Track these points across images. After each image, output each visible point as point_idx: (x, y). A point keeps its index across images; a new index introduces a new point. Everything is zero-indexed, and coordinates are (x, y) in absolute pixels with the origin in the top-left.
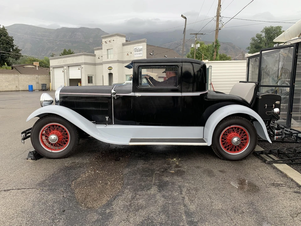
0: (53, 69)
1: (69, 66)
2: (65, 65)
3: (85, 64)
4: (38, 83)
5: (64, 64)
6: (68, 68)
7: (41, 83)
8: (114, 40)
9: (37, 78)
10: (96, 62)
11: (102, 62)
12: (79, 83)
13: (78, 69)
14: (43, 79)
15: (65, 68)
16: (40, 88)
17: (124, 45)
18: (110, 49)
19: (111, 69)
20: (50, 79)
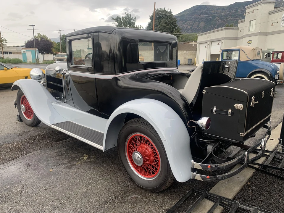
0: (199, 44)
1: (212, 42)
2: (209, 41)
3: (226, 38)
4: (185, 58)
5: (208, 39)
6: (211, 43)
7: (188, 58)
8: (258, 10)
9: (185, 53)
10: (238, 37)
11: (242, 36)
12: (217, 59)
13: (218, 44)
14: (190, 55)
15: (208, 43)
16: (187, 63)
17: (270, 13)
18: (252, 20)
19: (251, 43)
20: (196, 55)
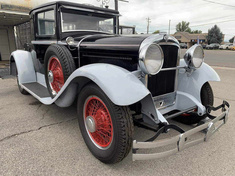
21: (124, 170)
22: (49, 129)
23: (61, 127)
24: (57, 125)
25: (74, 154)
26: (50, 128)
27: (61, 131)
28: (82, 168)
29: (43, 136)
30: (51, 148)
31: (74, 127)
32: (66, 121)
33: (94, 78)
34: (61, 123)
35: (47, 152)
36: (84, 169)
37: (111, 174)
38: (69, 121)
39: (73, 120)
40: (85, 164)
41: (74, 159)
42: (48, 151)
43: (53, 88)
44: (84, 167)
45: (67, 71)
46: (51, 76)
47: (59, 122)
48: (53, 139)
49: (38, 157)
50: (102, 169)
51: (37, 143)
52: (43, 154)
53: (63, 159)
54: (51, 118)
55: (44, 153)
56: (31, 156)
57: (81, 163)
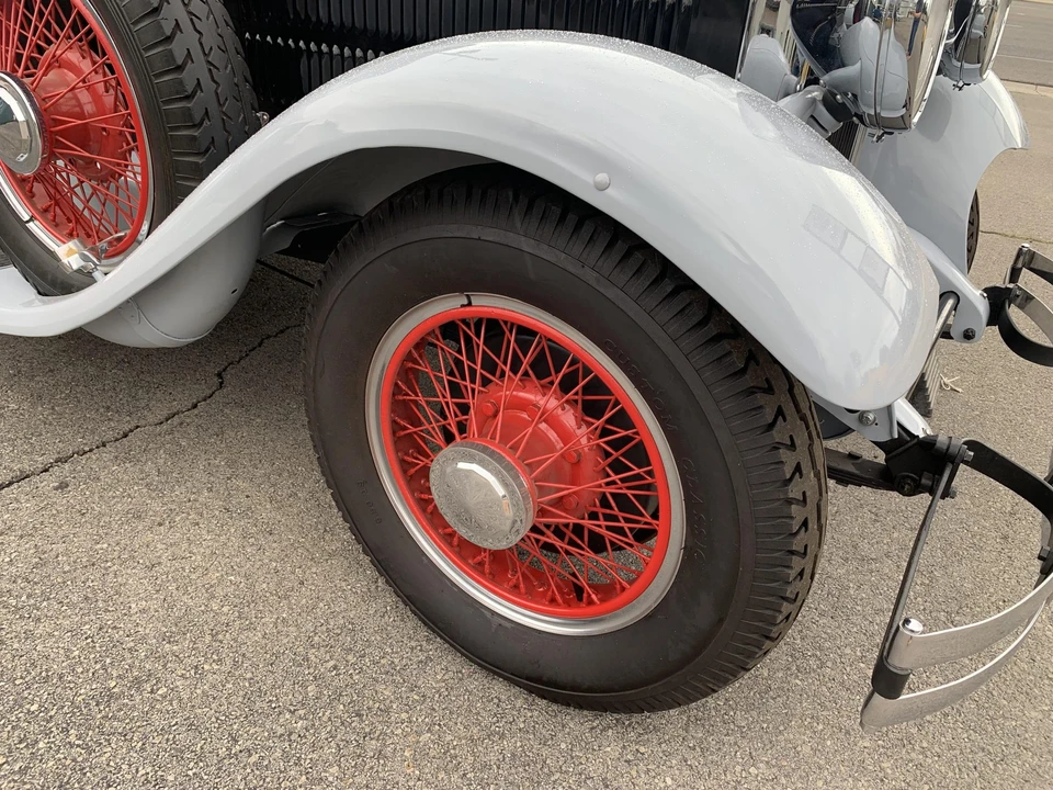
21: (687, 725)
22: (61, 500)
23: (142, 472)
24: (107, 454)
25: (335, 667)
26: (63, 486)
27: (156, 506)
28: (442, 775)
29: (42, 564)
30: (153, 654)
31: (231, 463)
32: (151, 419)
33: (602, 177)
34: (125, 436)
35: (138, 698)
36: (455, 777)
37: (634, 773)
38: (176, 420)
39: (195, 406)
40: (449, 738)
41: (359, 715)
42: (137, 682)
43: (33, 205)
44: (449, 760)
45: (181, 82)
46: (19, 115)
47: (110, 435)
48: (134, 580)
49: (90, 750)
50: (563, 746)
51: (29, 635)
52: (114, 718)
53: (280, 731)
54: (33, 405)
55: (114, 707)
56: (27, 753)
57: (419, 734)
